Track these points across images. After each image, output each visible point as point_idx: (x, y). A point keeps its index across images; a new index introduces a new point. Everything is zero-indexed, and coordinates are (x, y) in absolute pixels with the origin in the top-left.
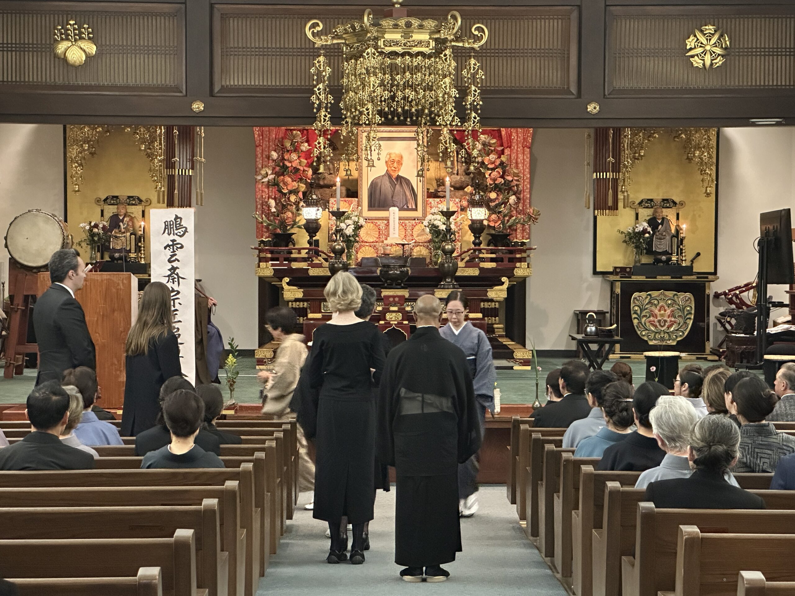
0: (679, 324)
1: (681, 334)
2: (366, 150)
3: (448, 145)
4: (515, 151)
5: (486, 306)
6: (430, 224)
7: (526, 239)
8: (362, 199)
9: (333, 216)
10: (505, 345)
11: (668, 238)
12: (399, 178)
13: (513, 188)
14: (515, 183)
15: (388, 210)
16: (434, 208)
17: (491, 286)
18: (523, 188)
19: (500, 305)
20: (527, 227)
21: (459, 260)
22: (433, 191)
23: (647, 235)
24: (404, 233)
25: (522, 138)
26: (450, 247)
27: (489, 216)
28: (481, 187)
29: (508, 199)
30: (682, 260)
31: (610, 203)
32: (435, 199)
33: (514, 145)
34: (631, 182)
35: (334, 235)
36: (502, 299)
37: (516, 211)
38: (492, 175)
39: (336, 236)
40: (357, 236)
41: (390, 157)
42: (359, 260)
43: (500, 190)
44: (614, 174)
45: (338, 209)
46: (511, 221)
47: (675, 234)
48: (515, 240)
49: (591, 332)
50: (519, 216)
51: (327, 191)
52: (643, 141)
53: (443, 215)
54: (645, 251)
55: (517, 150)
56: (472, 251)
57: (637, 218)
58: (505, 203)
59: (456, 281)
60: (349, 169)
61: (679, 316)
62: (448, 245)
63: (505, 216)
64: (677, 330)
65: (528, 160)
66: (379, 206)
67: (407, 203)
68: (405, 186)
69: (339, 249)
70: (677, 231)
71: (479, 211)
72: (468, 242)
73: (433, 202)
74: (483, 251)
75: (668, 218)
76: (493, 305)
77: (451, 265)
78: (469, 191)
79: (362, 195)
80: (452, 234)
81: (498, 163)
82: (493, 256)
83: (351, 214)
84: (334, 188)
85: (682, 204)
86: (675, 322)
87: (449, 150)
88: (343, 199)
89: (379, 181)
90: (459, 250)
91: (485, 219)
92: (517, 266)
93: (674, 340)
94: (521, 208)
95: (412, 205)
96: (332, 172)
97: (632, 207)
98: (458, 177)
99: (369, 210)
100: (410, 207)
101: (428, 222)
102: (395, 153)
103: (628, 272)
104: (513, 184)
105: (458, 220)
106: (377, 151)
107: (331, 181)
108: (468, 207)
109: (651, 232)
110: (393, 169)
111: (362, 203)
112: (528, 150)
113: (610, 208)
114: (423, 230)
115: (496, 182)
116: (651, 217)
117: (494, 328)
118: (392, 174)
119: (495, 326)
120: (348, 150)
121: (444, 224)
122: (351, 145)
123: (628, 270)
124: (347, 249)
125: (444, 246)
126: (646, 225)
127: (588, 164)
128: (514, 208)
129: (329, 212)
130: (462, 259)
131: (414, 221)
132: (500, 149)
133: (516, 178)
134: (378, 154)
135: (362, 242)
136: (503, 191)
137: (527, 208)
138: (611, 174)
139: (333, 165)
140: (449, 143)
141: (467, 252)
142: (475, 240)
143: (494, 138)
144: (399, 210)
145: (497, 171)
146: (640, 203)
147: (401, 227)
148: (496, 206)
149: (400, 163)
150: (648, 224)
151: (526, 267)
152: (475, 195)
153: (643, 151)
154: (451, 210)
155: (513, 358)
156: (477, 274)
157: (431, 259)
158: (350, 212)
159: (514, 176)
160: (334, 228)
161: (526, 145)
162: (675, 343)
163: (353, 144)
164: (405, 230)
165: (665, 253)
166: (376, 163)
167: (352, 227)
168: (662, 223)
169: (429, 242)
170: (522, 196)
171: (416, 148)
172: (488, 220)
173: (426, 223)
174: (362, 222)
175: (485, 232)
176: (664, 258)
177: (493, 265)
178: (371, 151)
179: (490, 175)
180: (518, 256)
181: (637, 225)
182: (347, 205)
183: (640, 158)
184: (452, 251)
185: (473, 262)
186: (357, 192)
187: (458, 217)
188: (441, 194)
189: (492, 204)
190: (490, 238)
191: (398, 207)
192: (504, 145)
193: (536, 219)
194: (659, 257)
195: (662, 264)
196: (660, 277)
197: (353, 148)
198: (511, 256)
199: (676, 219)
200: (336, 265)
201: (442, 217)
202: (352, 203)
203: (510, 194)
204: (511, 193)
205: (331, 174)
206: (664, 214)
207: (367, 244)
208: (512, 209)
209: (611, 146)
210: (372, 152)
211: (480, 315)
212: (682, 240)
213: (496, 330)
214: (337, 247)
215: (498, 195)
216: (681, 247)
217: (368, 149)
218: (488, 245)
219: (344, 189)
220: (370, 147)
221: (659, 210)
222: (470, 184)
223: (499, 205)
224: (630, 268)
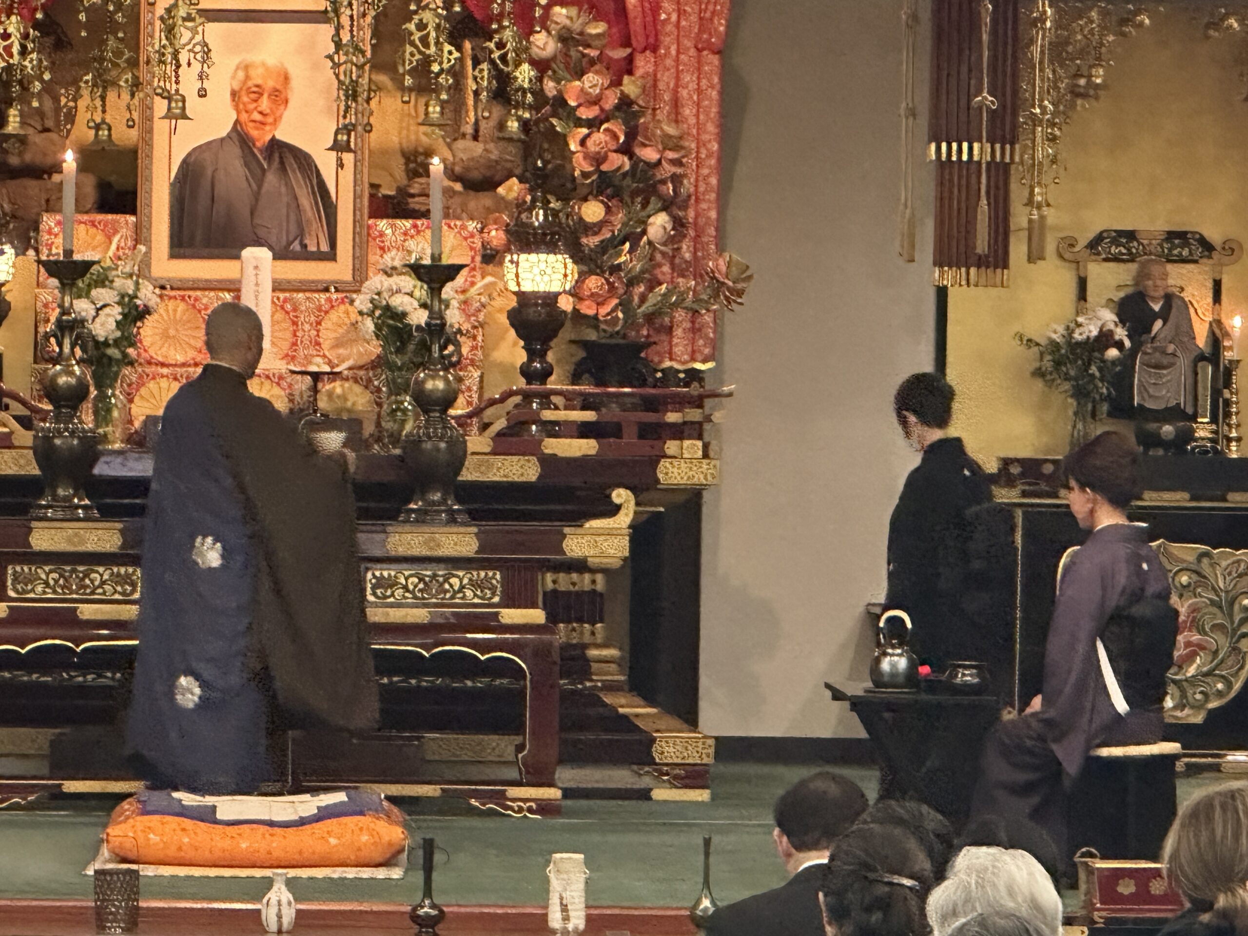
0: (1216, 653)
1: (1220, 686)
2: (161, 62)
3: (433, 49)
4: (669, 62)
5: (563, 587)
6: (376, 307)
7: (704, 361)
8: (150, 217)
9: (51, 274)
10: (625, 717)
11: (1183, 363)
12: (276, 147)
13: (662, 189)
14: (668, 169)
15: (238, 257)
16: (394, 252)
17: (578, 518)
18: (696, 186)
19: (608, 582)
20: (708, 318)
21: (475, 430)
22: (392, 193)
23: (1113, 353)
24: (288, 335)
25: (694, 18)
26: (440, 385)
27: (579, 282)
28: (556, 182)
29: (644, 222)
30: (1229, 440)
31: (982, 245)
32: (398, 222)
33: (667, 40)
34: (1062, 171)
35: (53, 340)
36: (616, 563)
37: (673, 267)
38: (589, 143)
39: (60, 345)
40: (132, 345)
41: (247, 77)
42: (137, 424)
43: (617, 194)
44: (998, 146)
45: (68, 253)
46: (653, 299)
47: (1207, 351)
48: (667, 364)
49: (894, 674)
50: (680, 280)
51: (32, 186)
52: (1101, 36)
53: (420, 279)
54: (1105, 407)
55: (677, 60)
56: (517, 399)
57: (1082, 294)
58: (634, 238)
59: (459, 501)
60: (103, 121)
61: (1215, 627)
62: (433, 378)
63: (631, 283)
64: (1206, 675)
65: (714, 94)
66: (208, 246)
67: (301, 235)
68: (296, 178)
69: (69, 387)
70: (1216, 342)
71: (543, 266)
72: (504, 369)
73: (389, 232)
74: (555, 399)
75: (1186, 296)
76: (585, 582)
77: (443, 445)
78: (513, 195)
79: (150, 206)
80: (448, 342)
81: (611, 100)
82: (589, 416)
83: (109, 268)
84: (56, 178)
85: (1231, 249)
86: (1202, 648)
87: (436, 68)
88: (85, 217)
89: (207, 156)
90: (475, 396)
91: (565, 292)
92: (669, 452)
93: (1197, 707)
94: (688, 256)
95: (317, 241)
96: (50, 123)
97: (1067, 256)
98: (478, 149)
99: (173, 256)
100: (312, 248)
101: (372, 301)
102: (264, 64)
103: (1049, 478)
104: (660, 174)
105: (473, 291)
106: (196, 67)
107: (45, 155)
108: (508, 250)
109: (1127, 343)
110: (256, 116)
111: (149, 229)
112: (715, 60)
113: (981, 262)
114: (354, 325)
115: (604, 167)
116: (1130, 290)
117: (587, 661)
118: (254, 133)
119: (593, 653)
120: (102, 59)
121: (424, 306)
122: (112, 43)
123: (1048, 469)
124: (98, 387)
125: (423, 382)
126: (1109, 317)
127: (912, 113)
128: (663, 254)
129: (39, 262)
130: (485, 427)
131: (323, 296)
132: (620, 53)
133: (671, 155)
134: (201, 78)
135: (149, 363)
136: (627, 199)
137: (707, 257)
138: (988, 147)
139: (56, 99)
140: (437, 43)
141: (503, 399)
142: (531, 360)
143: (597, 18)
144: (276, 257)
145: (606, 130)
146: (1094, 244)
147: (280, 316)
148: (604, 247)
149: (280, 97)
150: (1118, 315)
151: (700, 454)
152: (530, 210)
153: (1101, 71)
154: (446, 261)
155: (652, 762)
156: (534, 479)
157: (378, 424)
158: (108, 263)
159: (665, 149)
160: (54, 316)
161: (708, 41)
162: (1198, 719)
163: (121, 40)
164: (295, 323)
165: (1174, 414)
166: (193, 104)
167: (115, 313)
168: (1165, 315)
169: (374, 368)
170: (691, 214)
171: (330, 57)
172: (575, 293)
173: (362, 302)
174: (147, 294)
175: (566, 333)
176: (1168, 430)
177: (586, 447)
178: (178, 66)
179: (583, 143)
180: (672, 417)
181: (1080, 320)
182: (100, 237)
183: (1092, 92)
184: (448, 400)
185: (518, 435)
186: (132, 194)
187: (473, 284)
188: (414, 203)
189: (591, 241)
190: (581, 354)
191: (271, 248)
192: (634, 43)
193: (740, 293)
194: (1152, 426)
195: (1161, 452)
196: (1154, 495)
197: (118, 54)
198: (650, 417)
199: (1210, 300)
200: (58, 442)
201: (419, 283)
202: (116, 232)
203: (651, 207)
204: (654, 201)
205: (46, 130)
206: (1171, 282)
207: (165, 371)
208: (658, 257)
209: (986, 53)
210: (180, 71)
211: (537, 616)
212: (1228, 373)
213: (595, 666)
214: (62, 380)
215: (608, 210)
216: (1226, 394)
217: (169, 58)
218: (575, 378)
219: (90, 182)
220: (176, 55)
221: (1156, 270)
222: (518, 171)
223: (614, 244)
224: (1055, 462)
